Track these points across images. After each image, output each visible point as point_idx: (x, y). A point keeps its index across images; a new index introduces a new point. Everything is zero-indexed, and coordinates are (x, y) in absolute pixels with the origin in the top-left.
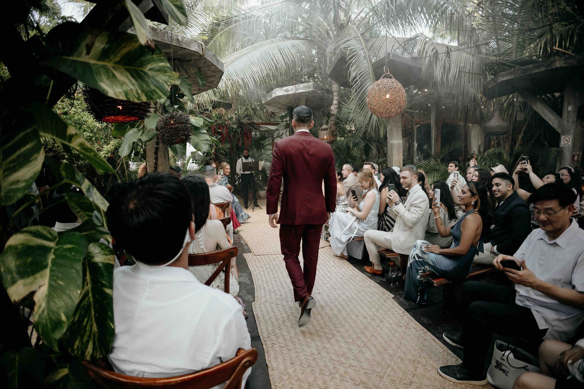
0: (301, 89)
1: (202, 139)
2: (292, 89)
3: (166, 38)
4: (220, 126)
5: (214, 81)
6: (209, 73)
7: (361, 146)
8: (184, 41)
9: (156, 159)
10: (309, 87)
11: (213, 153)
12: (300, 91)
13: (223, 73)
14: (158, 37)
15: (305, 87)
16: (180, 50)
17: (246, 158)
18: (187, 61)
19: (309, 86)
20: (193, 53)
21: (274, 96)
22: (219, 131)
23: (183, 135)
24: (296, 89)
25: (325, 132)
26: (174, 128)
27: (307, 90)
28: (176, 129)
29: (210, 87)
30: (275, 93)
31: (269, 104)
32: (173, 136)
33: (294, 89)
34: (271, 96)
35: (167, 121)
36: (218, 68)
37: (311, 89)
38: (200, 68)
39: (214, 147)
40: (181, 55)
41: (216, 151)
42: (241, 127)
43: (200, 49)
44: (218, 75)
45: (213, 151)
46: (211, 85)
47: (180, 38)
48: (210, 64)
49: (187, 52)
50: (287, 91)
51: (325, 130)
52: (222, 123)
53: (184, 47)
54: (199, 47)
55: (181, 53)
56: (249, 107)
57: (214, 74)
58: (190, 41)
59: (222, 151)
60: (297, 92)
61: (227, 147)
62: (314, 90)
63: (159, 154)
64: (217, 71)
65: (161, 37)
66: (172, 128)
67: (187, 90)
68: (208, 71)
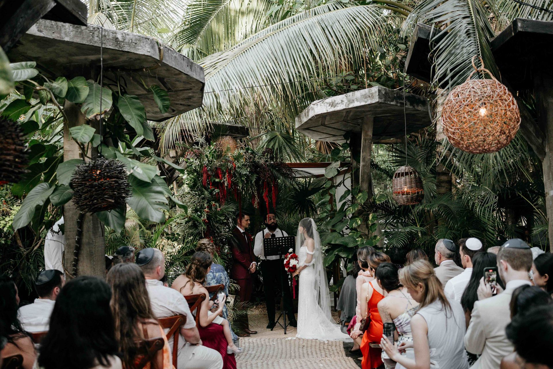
0: (357, 101)
1: (154, 201)
2: (342, 101)
3: (96, 39)
4: (217, 172)
5: (192, 97)
6: (180, 86)
7: (489, 204)
8: (127, 41)
9: (80, 234)
10: (371, 96)
11: (204, 221)
12: (357, 104)
13: (203, 84)
14: (83, 38)
15: (365, 97)
16: (121, 54)
17: (272, 228)
18: (136, 70)
19: (372, 94)
20: (144, 57)
21: (311, 114)
22: (217, 180)
23: (111, 197)
24: (349, 101)
25: (403, 179)
26: (96, 186)
27: (369, 102)
28: (99, 187)
29: (189, 106)
30: (313, 109)
31: (308, 129)
32: (95, 199)
33: (346, 101)
34: (308, 115)
35: (86, 174)
36: (191, 78)
37: (376, 99)
38: (164, 78)
39: (207, 210)
40: (125, 61)
41: (209, 217)
42: (258, 173)
43: (155, 50)
44: (197, 88)
45: (204, 217)
46: (190, 104)
47: (119, 36)
48: (177, 72)
49: (134, 57)
50: (332, 104)
51: (402, 175)
52: (221, 165)
53: (126, 49)
54: (153, 47)
55: (124, 58)
56: (278, 134)
57: (188, 86)
58: (136, 40)
59: (222, 218)
60: (351, 106)
61: (230, 210)
62: (380, 101)
63: (85, 226)
64: (193, 82)
65: (88, 37)
66: (92, 186)
67: (136, 117)
68: (177, 83)
